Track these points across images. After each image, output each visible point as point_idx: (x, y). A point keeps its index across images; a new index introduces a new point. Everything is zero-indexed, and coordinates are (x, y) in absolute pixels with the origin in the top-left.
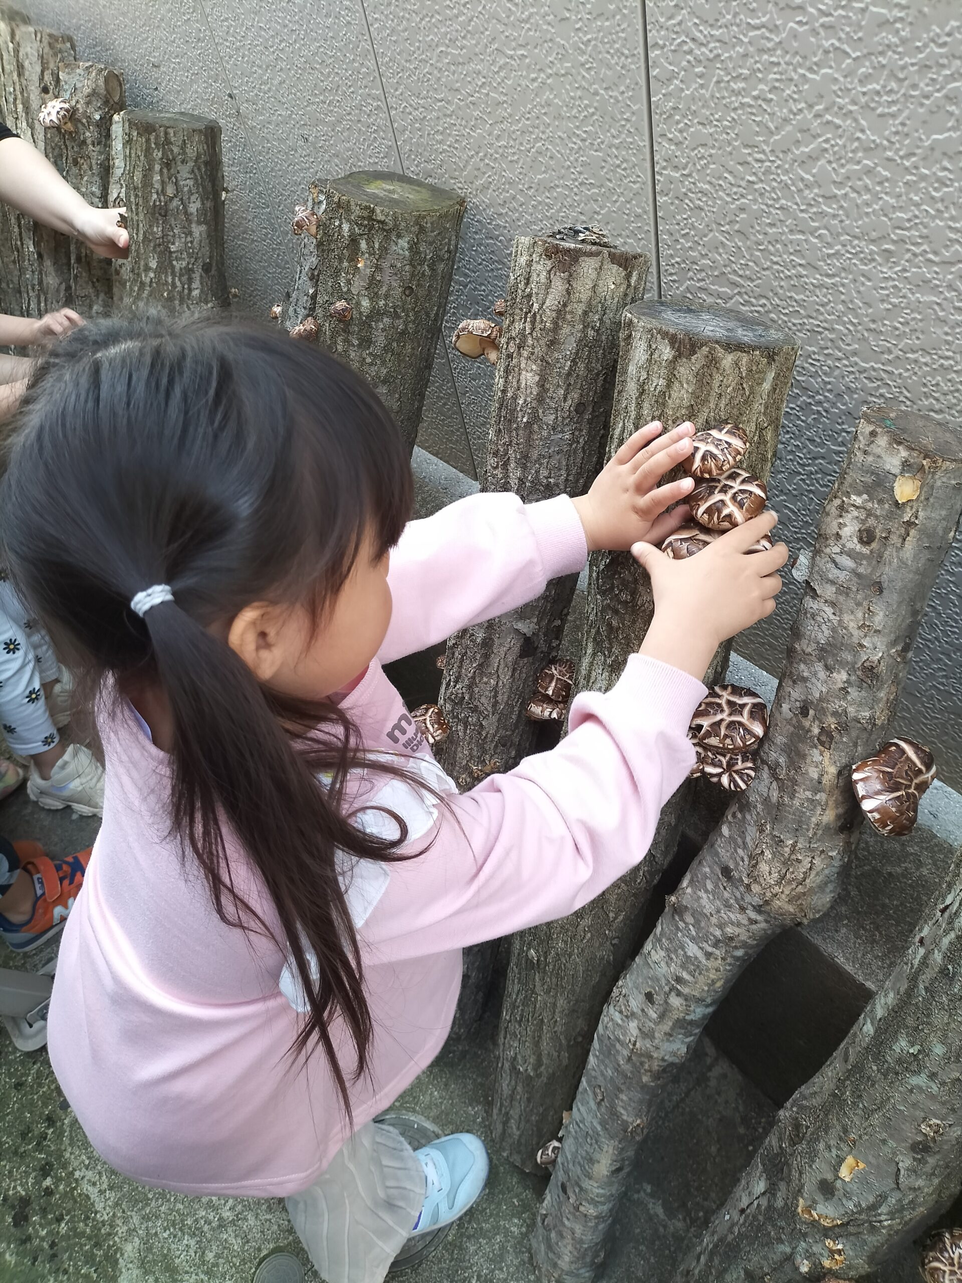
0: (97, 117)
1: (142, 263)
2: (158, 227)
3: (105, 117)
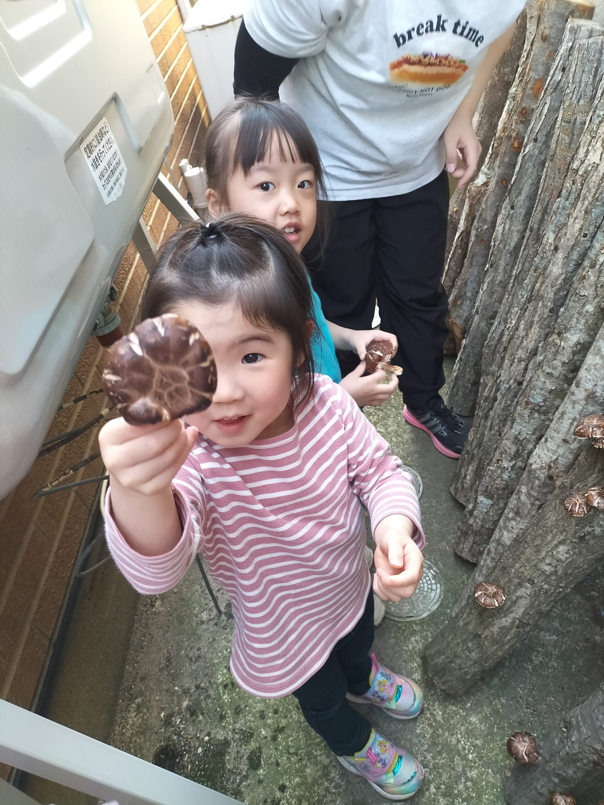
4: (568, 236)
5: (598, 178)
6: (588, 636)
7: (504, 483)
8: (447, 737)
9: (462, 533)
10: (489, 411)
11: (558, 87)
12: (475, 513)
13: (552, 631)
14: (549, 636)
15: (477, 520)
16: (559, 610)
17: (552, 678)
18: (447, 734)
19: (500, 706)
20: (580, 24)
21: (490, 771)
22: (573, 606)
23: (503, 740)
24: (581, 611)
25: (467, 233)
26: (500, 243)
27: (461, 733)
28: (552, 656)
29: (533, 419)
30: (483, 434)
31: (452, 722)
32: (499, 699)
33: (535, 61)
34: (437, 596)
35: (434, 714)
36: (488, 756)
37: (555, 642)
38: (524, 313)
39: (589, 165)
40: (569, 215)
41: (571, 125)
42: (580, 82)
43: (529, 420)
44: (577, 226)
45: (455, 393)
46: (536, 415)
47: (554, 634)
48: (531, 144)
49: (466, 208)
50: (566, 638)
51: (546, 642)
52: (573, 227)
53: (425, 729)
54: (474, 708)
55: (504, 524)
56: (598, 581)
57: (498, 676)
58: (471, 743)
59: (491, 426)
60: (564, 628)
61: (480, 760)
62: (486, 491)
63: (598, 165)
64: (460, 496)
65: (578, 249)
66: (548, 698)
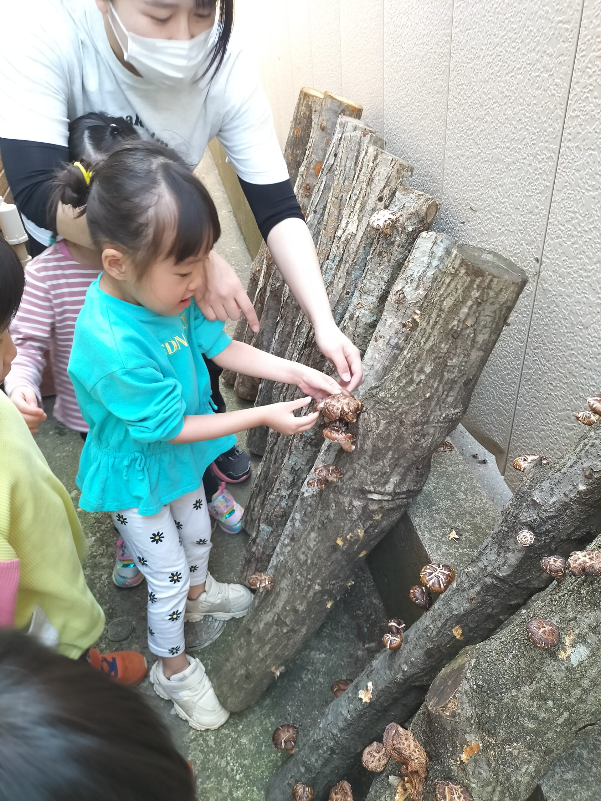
0: (410, 229)
1: (419, 365)
2: (446, 344)
3: (416, 230)
4: (334, 293)
5: (356, 246)
6: (352, 652)
7: (282, 510)
8: (218, 761)
9: (246, 562)
10: (273, 446)
11: (331, 169)
12: (258, 540)
13: (321, 650)
14: (319, 655)
15: (259, 548)
16: (329, 630)
17: (319, 693)
18: (217, 758)
19: (269, 725)
20: (347, 120)
21: (255, 789)
22: (341, 626)
23: (269, 757)
24: (347, 630)
25: (264, 289)
26: (287, 298)
27: (231, 755)
28: (319, 673)
29: (306, 450)
30: (269, 468)
31: (224, 745)
32: (269, 719)
33: (316, 146)
34: (221, 625)
35: (206, 740)
36: (255, 774)
37: (324, 659)
38: (301, 357)
39: (349, 234)
40: (334, 275)
41: (339, 200)
42: (345, 166)
43: (303, 452)
44: (341, 285)
45: (252, 434)
46: (309, 447)
47: (323, 652)
48: (312, 215)
49: (264, 267)
50: (333, 656)
51: (315, 660)
52: (338, 285)
53: (197, 756)
54: (245, 729)
55: (280, 550)
56: (363, 601)
57: (270, 696)
58: (240, 764)
59: (276, 459)
60: (332, 646)
61: (246, 780)
62: (267, 518)
63: (355, 235)
64: (249, 528)
65: (342, 305)
66: (313, 712)
